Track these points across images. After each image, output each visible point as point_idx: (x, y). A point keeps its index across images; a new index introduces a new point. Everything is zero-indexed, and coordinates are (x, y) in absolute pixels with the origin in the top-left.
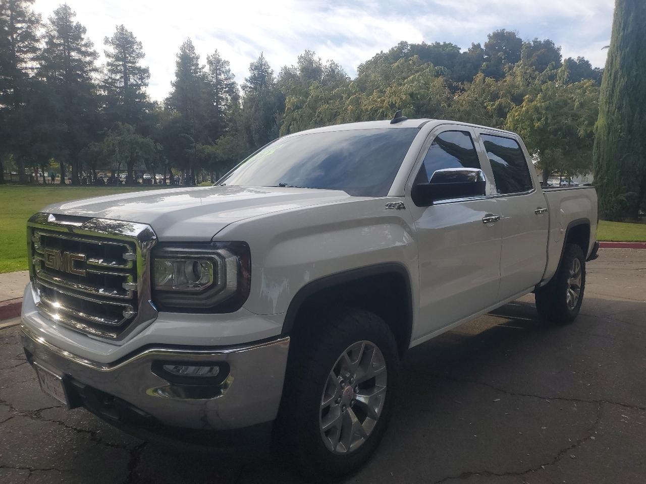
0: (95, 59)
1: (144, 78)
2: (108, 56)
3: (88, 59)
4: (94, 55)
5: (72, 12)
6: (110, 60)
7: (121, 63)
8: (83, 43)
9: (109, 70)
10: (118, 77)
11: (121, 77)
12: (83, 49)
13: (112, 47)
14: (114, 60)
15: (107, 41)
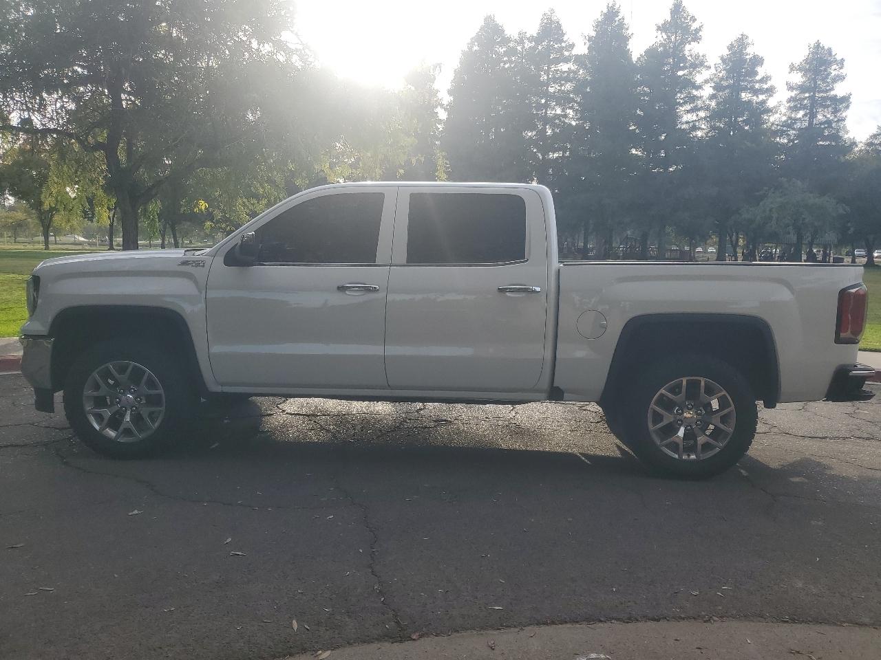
0: (771, 96)
1: (840, 110)
2: (791, 88)
3: (762, 97)
4: (770, 91)
5: (750, 41)
6: (793, 94)
7: (807, 95)
8: (758, 78)
9: (790, 108)
10: (801, 114)
11: (805, 115)
12: (757, 86)
13: (800, 74)
14: (797, 92)
15: (792, 68)
